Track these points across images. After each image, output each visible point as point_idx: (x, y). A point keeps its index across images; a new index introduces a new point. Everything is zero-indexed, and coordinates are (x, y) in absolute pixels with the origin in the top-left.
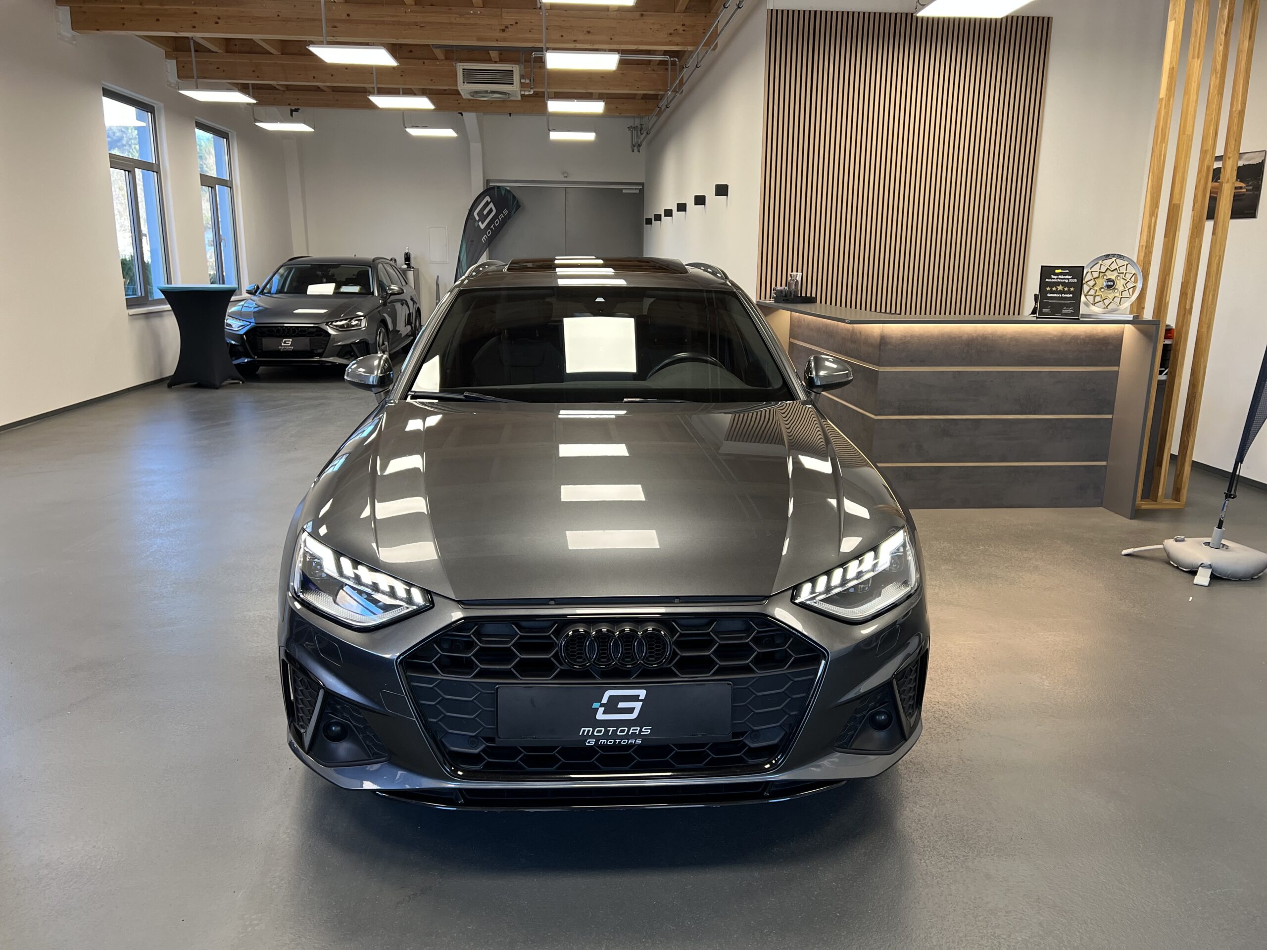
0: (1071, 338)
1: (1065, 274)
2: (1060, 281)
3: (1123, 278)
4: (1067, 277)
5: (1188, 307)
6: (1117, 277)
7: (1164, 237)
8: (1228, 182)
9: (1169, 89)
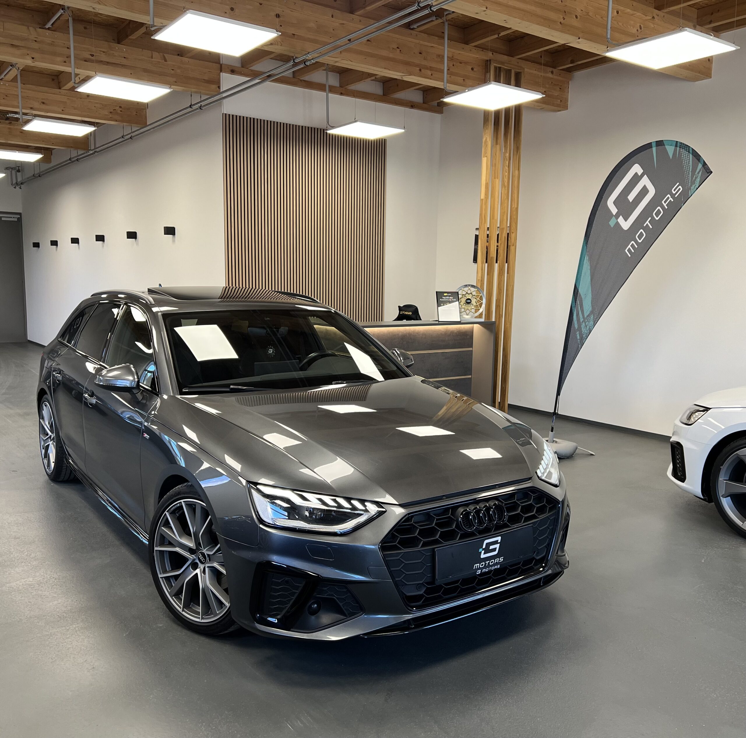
0: (450, 333)
1: (450, 296)
2: (447, 300)
3: (475, 298)
4: (451, 298)
5: (501, 313)
6: (472, 297)
7: (487, 275)
8: (513, 245)
9: (486, 194)
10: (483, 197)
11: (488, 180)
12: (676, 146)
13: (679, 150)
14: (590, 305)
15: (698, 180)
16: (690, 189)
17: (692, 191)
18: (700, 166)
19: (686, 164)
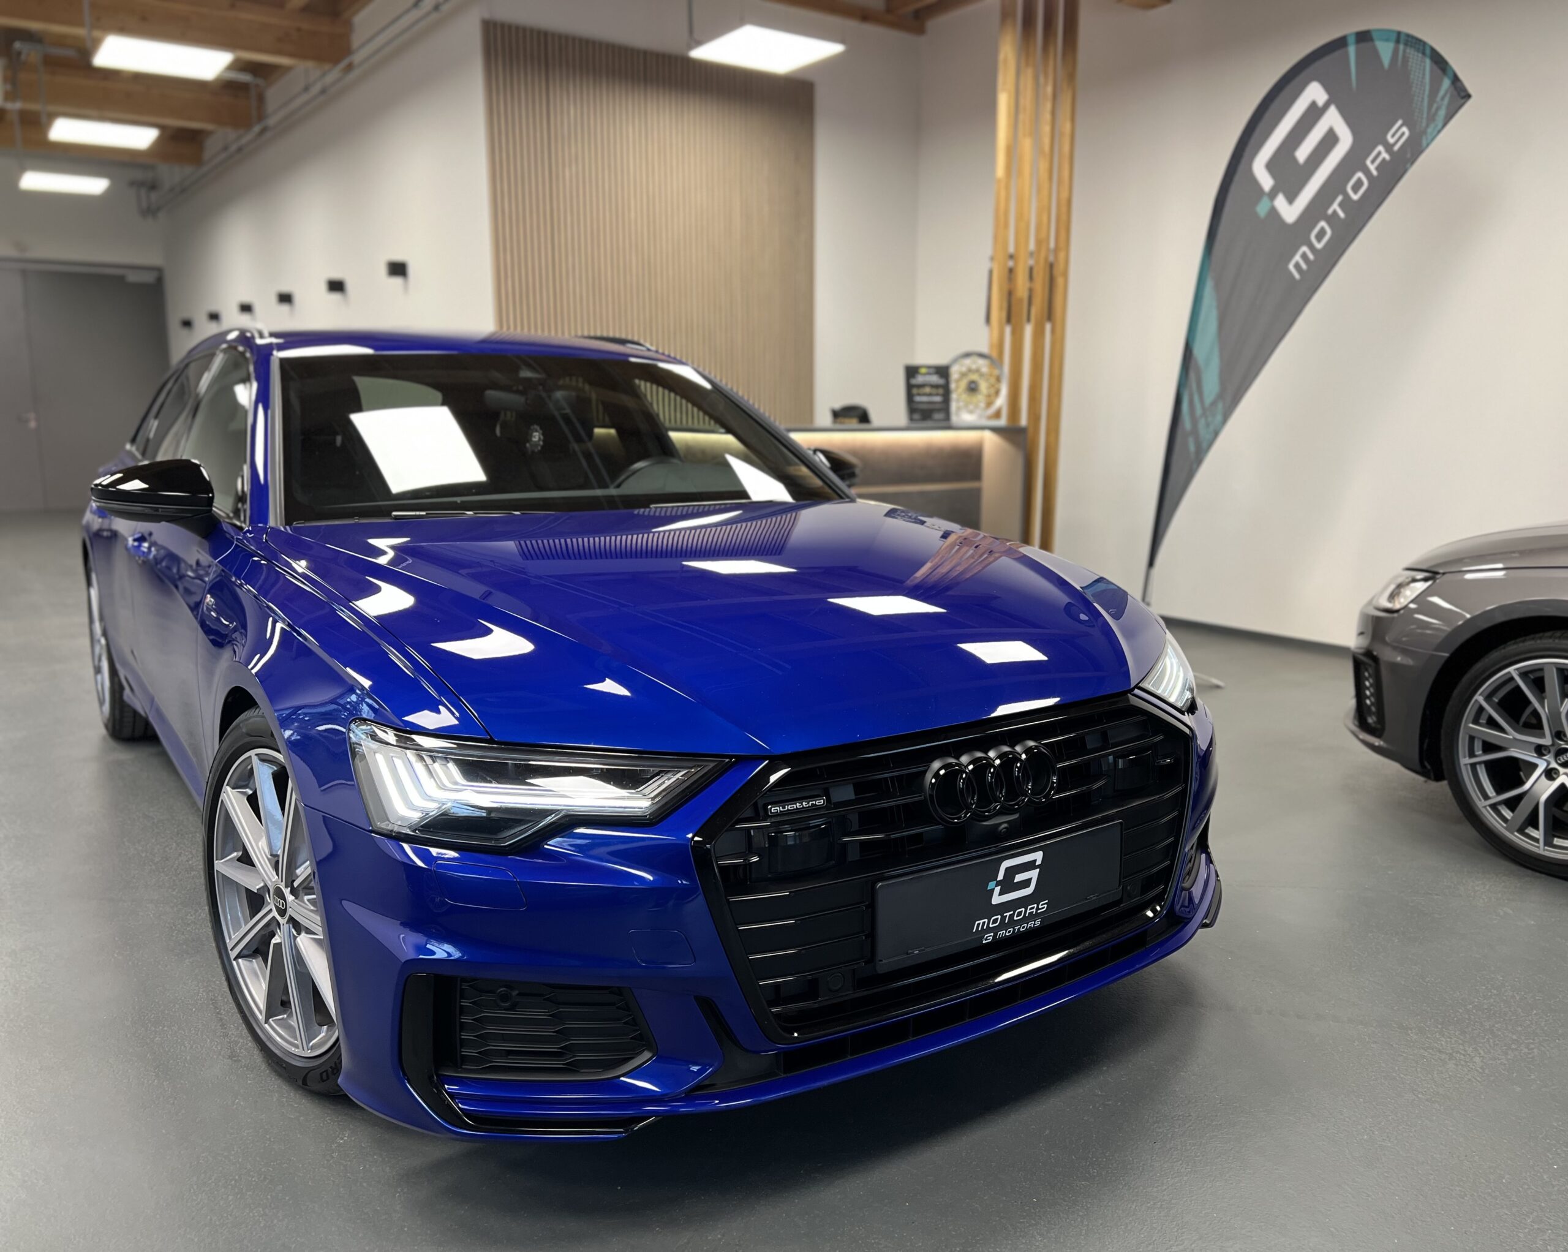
0: (937, 451)
1: (931, 374)
2: (926, 382)
3: (986, 380)
4: (931, 377)
6: (979, 377)
8: (1062, 275)
9: (1008, 169)
10: (1001, 173)
11: (1010, 139)
12: (1398, 41)
13: (1404, 51)
14: (1217, 380)
15: (1442, 113)
16: (1424, 132)
17: (1430, 137)
18: (1446, 83)
19: (1418, 81)
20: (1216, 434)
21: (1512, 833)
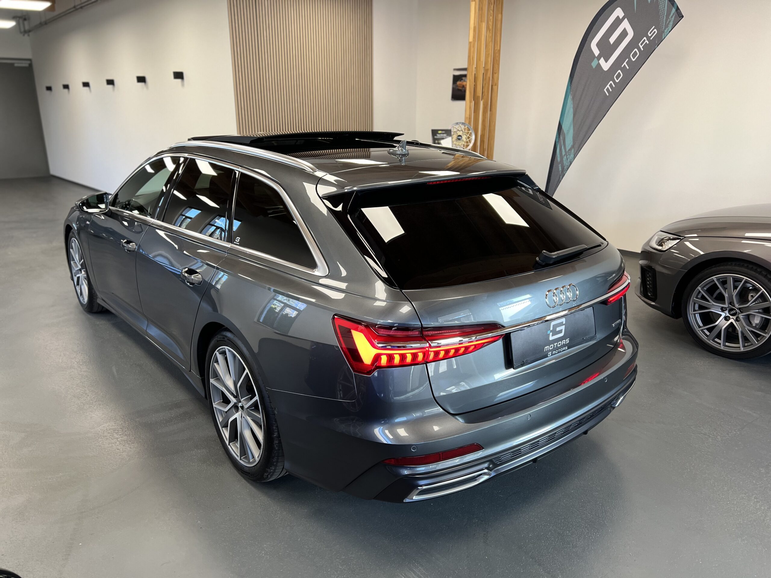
1: (443, 134)
2: (441, 137)
3: (465, 135)
6: (463, 134)
7: (474, 112)
8: (496, 85)
9: (474, 37)
10: (471, 39)
11: (476, 24)
14: (572, 140)
15: (672, 23)
16: (664, 31)
18: (673, 10)
19: (662, 9)
20: (571, 164)
21: (709, 341)
